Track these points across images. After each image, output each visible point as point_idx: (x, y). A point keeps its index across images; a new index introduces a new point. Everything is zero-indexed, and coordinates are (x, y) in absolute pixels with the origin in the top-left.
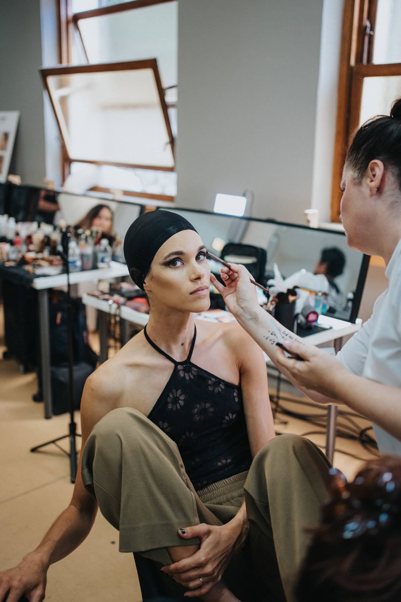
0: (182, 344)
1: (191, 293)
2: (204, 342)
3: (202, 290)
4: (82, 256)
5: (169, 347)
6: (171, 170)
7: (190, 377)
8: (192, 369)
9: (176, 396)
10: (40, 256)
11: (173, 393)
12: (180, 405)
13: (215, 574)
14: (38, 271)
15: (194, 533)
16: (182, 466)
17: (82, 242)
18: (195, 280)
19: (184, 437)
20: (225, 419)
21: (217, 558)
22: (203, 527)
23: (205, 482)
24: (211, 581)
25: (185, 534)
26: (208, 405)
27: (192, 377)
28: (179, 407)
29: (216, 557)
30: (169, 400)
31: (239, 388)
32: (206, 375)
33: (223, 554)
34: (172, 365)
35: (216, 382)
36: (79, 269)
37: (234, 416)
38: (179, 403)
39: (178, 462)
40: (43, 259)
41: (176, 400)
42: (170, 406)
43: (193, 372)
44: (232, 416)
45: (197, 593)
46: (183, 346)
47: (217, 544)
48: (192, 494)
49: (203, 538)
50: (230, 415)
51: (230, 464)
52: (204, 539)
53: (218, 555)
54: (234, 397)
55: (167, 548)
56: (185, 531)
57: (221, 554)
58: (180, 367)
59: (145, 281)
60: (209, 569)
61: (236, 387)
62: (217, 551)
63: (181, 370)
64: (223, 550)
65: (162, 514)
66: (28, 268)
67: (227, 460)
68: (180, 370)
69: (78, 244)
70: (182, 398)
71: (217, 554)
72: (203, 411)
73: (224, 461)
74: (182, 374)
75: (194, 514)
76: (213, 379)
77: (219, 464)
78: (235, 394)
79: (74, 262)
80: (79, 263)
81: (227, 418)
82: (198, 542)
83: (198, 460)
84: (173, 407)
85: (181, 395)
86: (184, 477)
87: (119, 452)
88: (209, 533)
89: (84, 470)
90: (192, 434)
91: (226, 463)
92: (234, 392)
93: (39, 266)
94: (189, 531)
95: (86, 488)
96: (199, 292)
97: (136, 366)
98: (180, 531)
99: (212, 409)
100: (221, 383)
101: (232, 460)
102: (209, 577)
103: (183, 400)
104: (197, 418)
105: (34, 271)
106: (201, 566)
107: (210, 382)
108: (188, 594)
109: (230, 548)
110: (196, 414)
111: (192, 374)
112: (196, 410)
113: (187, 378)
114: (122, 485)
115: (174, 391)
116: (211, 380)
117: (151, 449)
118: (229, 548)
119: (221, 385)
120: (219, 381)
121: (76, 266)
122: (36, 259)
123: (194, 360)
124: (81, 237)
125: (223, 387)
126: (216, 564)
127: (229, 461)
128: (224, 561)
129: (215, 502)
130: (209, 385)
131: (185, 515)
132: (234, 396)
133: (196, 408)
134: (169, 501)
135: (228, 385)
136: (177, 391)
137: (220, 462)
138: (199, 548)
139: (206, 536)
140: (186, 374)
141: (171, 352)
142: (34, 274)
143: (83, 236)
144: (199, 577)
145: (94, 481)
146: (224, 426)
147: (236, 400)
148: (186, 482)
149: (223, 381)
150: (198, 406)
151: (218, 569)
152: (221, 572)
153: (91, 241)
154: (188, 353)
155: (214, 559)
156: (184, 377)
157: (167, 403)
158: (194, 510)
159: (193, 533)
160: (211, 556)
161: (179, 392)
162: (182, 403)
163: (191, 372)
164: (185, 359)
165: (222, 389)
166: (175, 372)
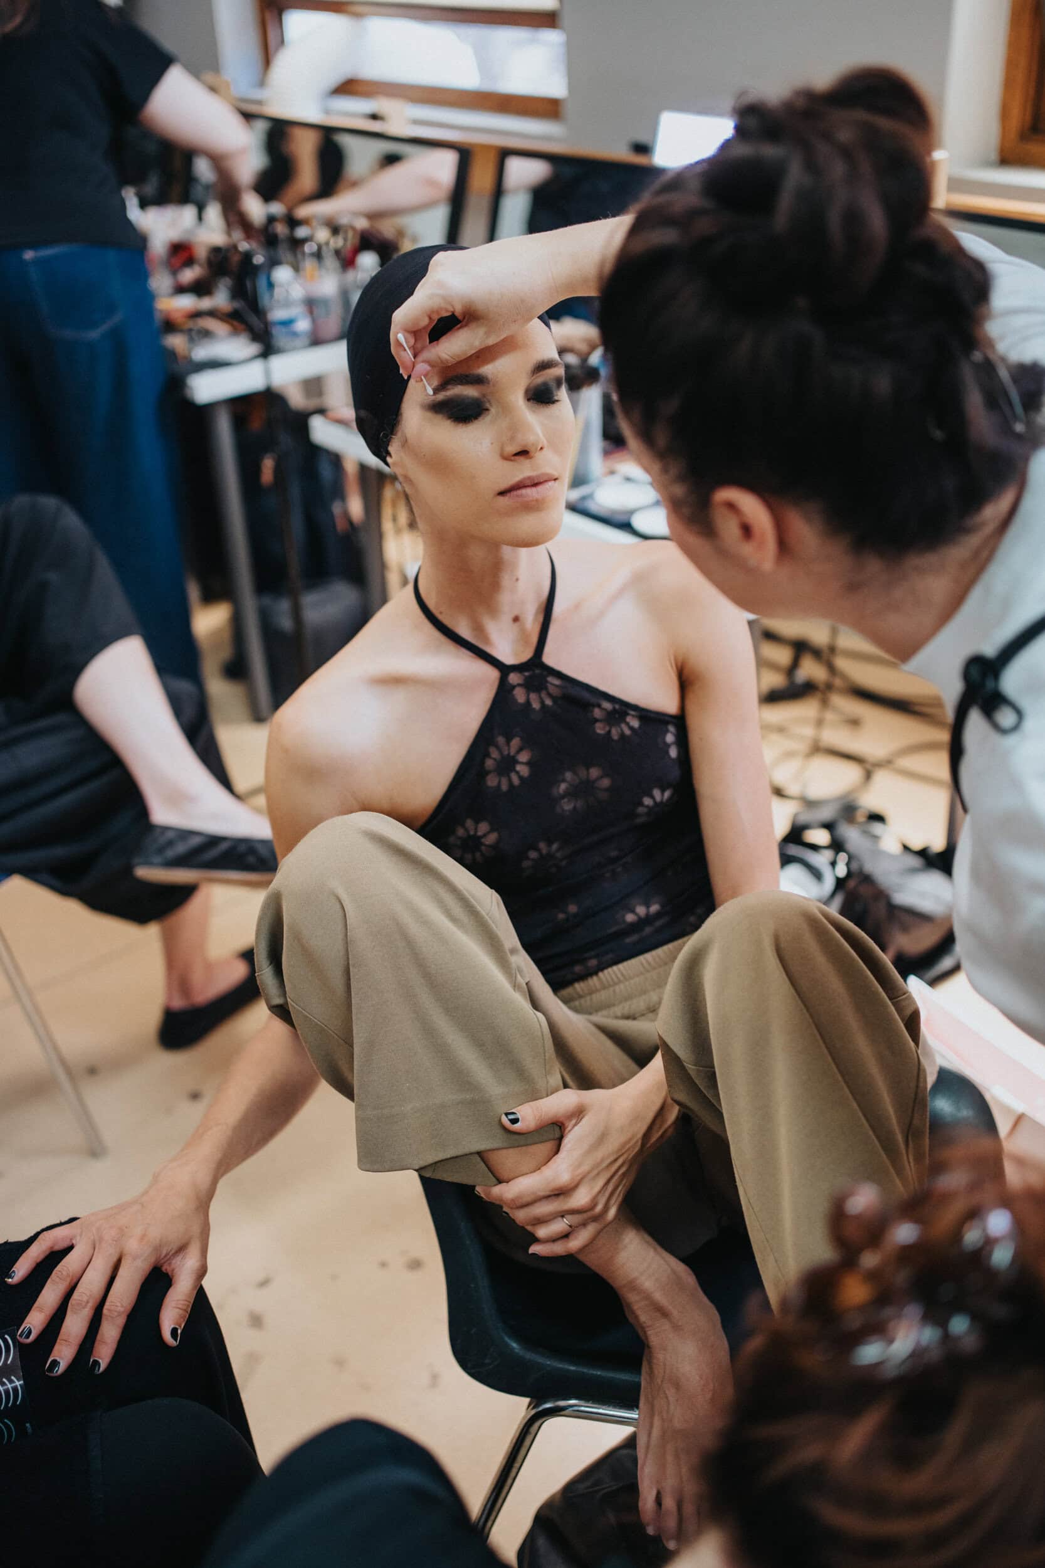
0: (516, 619)
1: (502, 493)
2: (577, 607)
3: (535, 485)
4: (311, 304)
5: (479, 629)
6: (546, 19)
7: (542, 702)
8: (547, 682)
9: (509, 754)
10: (206, 303)
11: (497, 747)
12: (521, 778)
13: (599, 1208)
14: (201, 353)
15: (543, 1117)
16: (513, 951)
17: (309, 264)
18: (517, 458)
19: (533, 855)
20: (641, 804)
21: (603, 1170)
22: (565, 1099)
23: (593, 963)
24: (593, 1221)
25: (517, 1126)
26: (594, 772)
27: (549, 702)
28: (516, 781)
29: (600, 1168)
30: (489, 763)
31: (680, 721)
32: (586, 695)
33: (616, 1160)
34: (493, 674)
35: (614, 711)
36: (306, 341)
37: (667, 794)
38: (517, 773)
39: (502, 945)
40: (212, 313)
41: (507, 765)
42: (492, 781)
43: (551, 689)
44: (660, 796)
45: (558, 1249)
46: (517, 624)
47: (602, 1138)
48: (540, 1019)
49: (566, 1125)
50: (657, 793)
51: (658, 915)
52: (569, 1128)
53: (604, 1165)
54: (668, 746)
55: (479, 1153)
56: (519, 1116)
57: (612, 1158)
58: (514, 678)
59: (390, 449)
60: (581, 1198)
61: (670, 719)
62: (599, 1154)
63: (519, 685)
64: (619, 1150)
65: (460, 1078)
66: (176, 342)
67: (648, 907)
68: (514, 687)
69: (297, 269)
70: (524, 757)
71: (602, 1160)
72: (584, 789)
73: (641, 910)
74: (520, 695)
75: (545, 1069)
76: (607, 705)
77: (630, 918)
78: (670, 738)
79: (288, 323)
80: (303, 325)
81: (647, 801)
82: (557, 1135)
83: (573, 909)
84: (499, 783)
85: (520, 750)
86: (521, 976)
87: (341, 936)
88: (579, 1113)
89: (262, 971)
90: (555, 846)
91: (647, 915)
92: (667, 731)
93: (206, 334)
94: (529, 1114)
95: (273, 1012)
96: (524, 491)
97: (395, 681)
98: (505, 1120)
99: (606, 782)
100: (628, 714)
101: (663, 906)
102: (585, 1216)
103: (528, 763)
104: (567, 806)
105: (190, 351)
106: (561, 1193)
107: (597, 713)
108: (535, 1249)
109: (637, 1142)
110: (563, 797)
111: (550, 695)
112: (563, 787)
113: (536, 705)
114: (354, 1018)
115: (501, 740)
116: (599, 706)
117: (425, 922)
118: (635, 1140)
119: (629, 719)
120: (622, 709)
121: (295, 334)
122: (196, 315)
123: (550, 658)
124: (303, 247)
125: (635, 724)
126: (600, 1182)
127: (654, 908)
128: (620, 1172)
129: (619, 1014)
130: (596, 720)
131: (521, 1073)
132: (665, 743)
133: (564, 780)
134: (479, 1044)
135: (651, 719)
136: (508, 742)
137: (633, 911)
138: (557, 1151)
139: (574, 1122)
140: (533, 697)
141: (487, 640)
142: (189, 360)
143: (309, 248)
144: (562, 1215)
145: (289, 1000)
146: (639, 820)
147: (673, 753)
148: (526, 990)
149: (635, 708)
150: (568, 775)
151: (607, 1194)
152: (612, 1201)
153: (331, 262)
154: (534, 639)
155: (595, 1172)
156: (528, 703)
157: (483, 774)
158: (545, 1059)
159: (541, 1116)
160: (585, 1168)
161: (516, 742)
162: (523, 770)
163: (546, 688)
164: (526, 655)
165: (631, 728)
166: (503, 691)
